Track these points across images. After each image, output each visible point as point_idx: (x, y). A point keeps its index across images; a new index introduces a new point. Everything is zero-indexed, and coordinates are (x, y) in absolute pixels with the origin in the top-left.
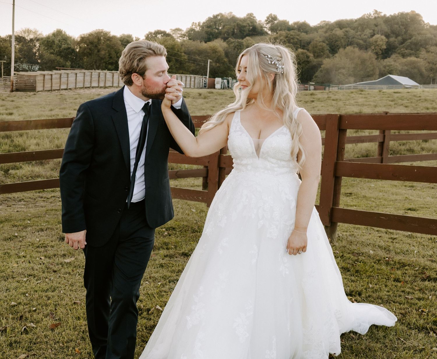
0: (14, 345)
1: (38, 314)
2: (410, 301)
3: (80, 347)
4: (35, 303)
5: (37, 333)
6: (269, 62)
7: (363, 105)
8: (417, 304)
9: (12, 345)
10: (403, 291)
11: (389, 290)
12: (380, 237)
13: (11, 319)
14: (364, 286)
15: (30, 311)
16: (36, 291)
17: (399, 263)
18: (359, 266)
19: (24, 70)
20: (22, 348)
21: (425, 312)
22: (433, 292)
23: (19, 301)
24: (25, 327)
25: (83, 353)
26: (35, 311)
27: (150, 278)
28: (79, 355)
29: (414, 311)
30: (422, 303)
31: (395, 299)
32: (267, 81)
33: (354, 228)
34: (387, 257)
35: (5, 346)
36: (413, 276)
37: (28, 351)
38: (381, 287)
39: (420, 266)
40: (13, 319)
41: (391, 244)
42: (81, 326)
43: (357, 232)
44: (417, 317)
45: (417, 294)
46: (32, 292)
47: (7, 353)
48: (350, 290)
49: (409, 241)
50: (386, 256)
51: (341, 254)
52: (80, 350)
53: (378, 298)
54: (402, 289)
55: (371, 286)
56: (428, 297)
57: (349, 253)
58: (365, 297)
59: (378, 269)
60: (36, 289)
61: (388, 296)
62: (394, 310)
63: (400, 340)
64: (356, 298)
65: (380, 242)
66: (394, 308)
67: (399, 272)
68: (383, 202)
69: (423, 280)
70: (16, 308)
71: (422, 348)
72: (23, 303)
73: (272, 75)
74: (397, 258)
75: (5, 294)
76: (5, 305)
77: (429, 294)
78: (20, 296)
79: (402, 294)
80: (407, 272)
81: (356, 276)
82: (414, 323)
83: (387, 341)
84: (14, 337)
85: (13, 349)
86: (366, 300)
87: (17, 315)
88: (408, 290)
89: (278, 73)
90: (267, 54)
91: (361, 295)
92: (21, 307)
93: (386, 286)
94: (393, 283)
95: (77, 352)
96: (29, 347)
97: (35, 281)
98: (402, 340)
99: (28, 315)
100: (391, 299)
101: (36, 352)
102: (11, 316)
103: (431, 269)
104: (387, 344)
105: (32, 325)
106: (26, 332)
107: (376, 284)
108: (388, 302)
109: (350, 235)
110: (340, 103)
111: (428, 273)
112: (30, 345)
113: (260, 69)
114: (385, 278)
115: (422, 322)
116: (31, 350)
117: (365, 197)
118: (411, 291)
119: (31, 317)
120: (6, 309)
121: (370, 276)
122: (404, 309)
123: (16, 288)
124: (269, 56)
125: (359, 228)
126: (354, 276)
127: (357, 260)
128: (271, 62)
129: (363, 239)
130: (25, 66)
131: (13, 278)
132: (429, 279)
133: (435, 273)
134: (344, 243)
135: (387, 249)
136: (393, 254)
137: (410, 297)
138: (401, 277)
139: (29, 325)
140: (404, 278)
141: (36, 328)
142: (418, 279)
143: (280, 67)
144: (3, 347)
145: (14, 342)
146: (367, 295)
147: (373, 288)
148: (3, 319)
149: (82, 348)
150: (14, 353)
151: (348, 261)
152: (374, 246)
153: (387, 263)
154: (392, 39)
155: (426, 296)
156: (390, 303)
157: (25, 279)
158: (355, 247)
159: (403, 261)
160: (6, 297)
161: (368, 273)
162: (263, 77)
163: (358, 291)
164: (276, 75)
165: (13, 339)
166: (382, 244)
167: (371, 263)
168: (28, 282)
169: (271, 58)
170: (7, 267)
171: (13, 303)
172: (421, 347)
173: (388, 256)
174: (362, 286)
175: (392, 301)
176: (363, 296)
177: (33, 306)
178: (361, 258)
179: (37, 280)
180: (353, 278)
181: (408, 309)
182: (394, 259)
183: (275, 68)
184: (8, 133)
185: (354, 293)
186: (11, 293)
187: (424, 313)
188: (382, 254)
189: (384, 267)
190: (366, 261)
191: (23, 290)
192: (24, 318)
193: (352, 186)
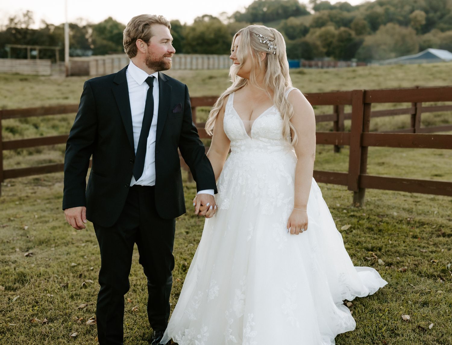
0: (75, 297)
1: (95, 272)
2: (424, 254)
3: (132, 298)
4: (92, 263)
5: (95, 287)
6: (261, 41)
7: (403, 80)
8: (429, 256)
9: (73, 297)
10: (419, 246)
11: (406, 245)
12: (405, 200)
13: (72, 277)
14: (385, 242)
15: (88, 271)
16: (93, 254)
17: (419, 222)
18: (383, 226)
19: (78, 56)
20: (81, 299)
21: (436, 263)
22: (446, 246)
23: (78, 262)
24: (84, 283)
25: (134, 302)
26: (93, 270)
27: (194, 241)
28: (131, 304)
29: (427, 262)
30: (434, 255)
31: (411, 253)
32: (258, 60)
33: (383, 193)
34: (408, 218)
35: (67, 298)
36: (430, 233)
37: (87, 302)
38: (399, 243)
39: (437, 224)
40: (74, 277)
41: (414, 207)
42: (133, 281)
43: (384, 197)
44: (428, 267)
45: (431, 248)
46: (90, 255)
47: (69, 304)
48: (372, 246)
49: (431, 203)
50: (408, 216)
51: (368, 216)
52: (131, 299)
53: (395, 252)
54: (418, 244)
55: (390, 242)
56: (441, 251)
57: (375, 215)
58: (384, 252)
59: (399, 228)
60: (93, 252)
61: (405, 250)
62: (409, 261)
63: (410, 285)
64: (376, 253)
65: (404, 205)
66: (409, 260)
67: (418, 230)
68: (412, 169)
69: (439, 236)
70: (76, 268)
71: (429, 291)
72: (81, 264)
73: (263, 54)
74: (418, 218)
75: (66, 257)
76: (66, 266)
77: (442, 248)
78: (79, 258)
79: (418, 248)
80: (425, 230)
81: (379, 234)
82: (425, 272)
83: (399, 286)
84: (75, 291)
85: (74, 300)
86: (385, 254)
87: (77, 273)
88: (423, 245)
89: (269, 52)
90: (259, 34)
91: (381, 250)
92: (80, 267)
93: (404, 242)
94: (411, 239)
95: (129, 302)
96: (87, 299)
97: (92, 246)
98: (412, 285)
99: (86, 274)
100: (408, 253)
101: (94, 302)
102: (71, 274)
103: (447, 227)
104: (398, 289)
105: (91, 281)
106: (85, 286)
107: (396, 241)
108: (404, 255)
109: (378, 200)
110: (381, 79)
111: (443, 230)
112: (89, 297)
113: (251, 48)
114: (405, 236)
115: (432, 270)
116: (89, 301)
117: (396, 166)
118: (426, 245)
119: (89, 275)
120: (68, 269)
121: (391, 234)
122: (417, 260)
123: (75, 252)
124: (261, 35)
125: (387, 194)
126: (377, 234)
127: (381, 221)
128: (263, 41)
129: (389, 203)
130: (79, 52)
131: (73, 244)
132: (444, 235)
133: (450, 230)
134: (372, 207)
135: (410, 211)
136: (415, 214)
137: (424, 251)
138: (418, 234)
139: (87, 281)
140: (421, 235)
141: (94, 284)
142: (434, 236)
143: (272, 47)
144: (65, 299)
145: (75, 295)
146: (387, 250)
147: (392, 244)
148: (65, 277)
149: (133, 298)
150: (75, 303)
151: (373, 222)
152: (399, 208)
153: (408, 223)
154: (431, 15)
155: (439, 250)
156: (406, 256)
157: (83, 245)
158: (381, 210)
159: (423, 221)
160: (67, 259)
161: (389, 232)
162: (254, 56)
163: (379, 247)
164: (267, 54)
165: (74, 292)
166: (406, 206)
167: (394, 223)
168: (86, 247)
169: (263, 38)
170: (67, 235)
171: (73, 264)
172: (427, 290)
173: (410, 217)
174: (383, 242)
175: (408, 254)
176: (383, 250)
177: (91, 266)
178: (385, 219)
179: (94, 245)
180: (375, 236)
181: (421, 260)
182: (415, 220)
183: (266, 47)
184: (64, 116)
185: (375, 249)
186: (71, 256)
187: (434, 264)
188: (405, 215)
189: (404, 226)
190: (389, 221)
191: (81, 253)
192: (83, 276)
193: (386, 156)
